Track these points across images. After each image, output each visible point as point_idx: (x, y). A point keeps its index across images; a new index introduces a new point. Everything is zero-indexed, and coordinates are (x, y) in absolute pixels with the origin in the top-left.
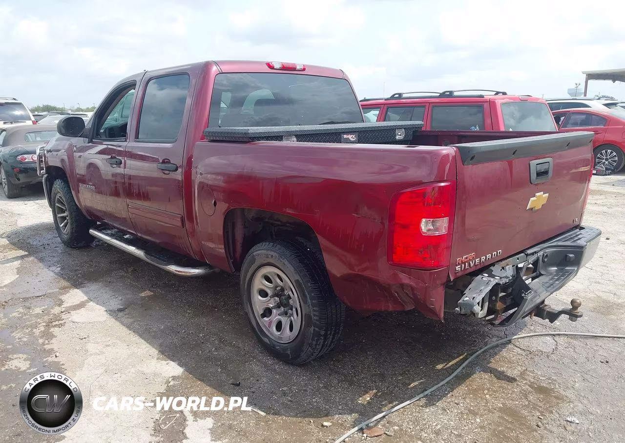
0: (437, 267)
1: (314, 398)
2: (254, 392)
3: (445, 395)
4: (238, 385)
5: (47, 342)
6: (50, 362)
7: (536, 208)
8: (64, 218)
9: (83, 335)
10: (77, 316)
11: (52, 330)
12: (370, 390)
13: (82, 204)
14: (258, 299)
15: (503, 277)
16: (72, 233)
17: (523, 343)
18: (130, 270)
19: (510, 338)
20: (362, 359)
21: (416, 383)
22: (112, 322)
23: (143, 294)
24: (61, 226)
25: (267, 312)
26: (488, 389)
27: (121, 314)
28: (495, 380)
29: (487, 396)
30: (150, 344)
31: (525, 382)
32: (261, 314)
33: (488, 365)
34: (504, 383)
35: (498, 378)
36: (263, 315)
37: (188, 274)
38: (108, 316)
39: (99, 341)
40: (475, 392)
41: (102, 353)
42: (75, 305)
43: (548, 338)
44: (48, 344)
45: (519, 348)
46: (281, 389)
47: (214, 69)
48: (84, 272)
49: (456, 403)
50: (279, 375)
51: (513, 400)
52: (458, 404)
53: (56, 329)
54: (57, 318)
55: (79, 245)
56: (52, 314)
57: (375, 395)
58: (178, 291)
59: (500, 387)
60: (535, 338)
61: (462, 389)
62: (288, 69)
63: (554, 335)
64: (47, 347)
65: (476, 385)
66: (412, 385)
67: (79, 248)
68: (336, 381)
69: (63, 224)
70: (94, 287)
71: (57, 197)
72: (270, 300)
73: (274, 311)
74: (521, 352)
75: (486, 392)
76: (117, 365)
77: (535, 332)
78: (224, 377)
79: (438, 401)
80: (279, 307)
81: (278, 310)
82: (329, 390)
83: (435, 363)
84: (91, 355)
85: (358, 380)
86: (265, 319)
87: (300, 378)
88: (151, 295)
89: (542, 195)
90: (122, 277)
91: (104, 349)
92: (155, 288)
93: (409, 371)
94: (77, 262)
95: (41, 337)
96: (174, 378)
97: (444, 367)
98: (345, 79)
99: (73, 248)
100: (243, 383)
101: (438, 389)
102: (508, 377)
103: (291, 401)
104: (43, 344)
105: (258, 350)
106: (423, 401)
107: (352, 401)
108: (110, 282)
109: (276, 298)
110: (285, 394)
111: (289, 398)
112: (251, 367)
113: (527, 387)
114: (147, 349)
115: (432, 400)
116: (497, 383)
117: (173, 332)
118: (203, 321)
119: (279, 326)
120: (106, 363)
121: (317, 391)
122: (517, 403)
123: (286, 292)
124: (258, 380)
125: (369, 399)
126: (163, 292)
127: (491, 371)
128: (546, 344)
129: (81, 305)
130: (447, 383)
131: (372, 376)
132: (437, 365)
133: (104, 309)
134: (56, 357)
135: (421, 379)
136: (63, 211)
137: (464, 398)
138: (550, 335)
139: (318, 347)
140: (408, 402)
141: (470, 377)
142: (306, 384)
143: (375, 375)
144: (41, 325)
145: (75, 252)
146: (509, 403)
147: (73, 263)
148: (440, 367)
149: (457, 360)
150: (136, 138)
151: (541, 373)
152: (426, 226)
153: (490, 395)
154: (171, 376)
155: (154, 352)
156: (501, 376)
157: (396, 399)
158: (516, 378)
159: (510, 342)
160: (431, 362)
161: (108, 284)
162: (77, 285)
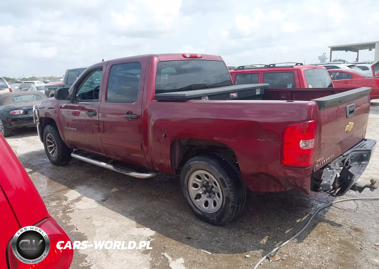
0: (308, 166)
1: (235, 243)
2: (200, 242)
3: (307, 236)
4: (190, 238)
5: (67, 222)
6: (75, 233)
7: (349, 131)
8: (52, 148)
9: (87, 216)
10: (79, 205)
11: (67, 214)
12: (264, 236)
13: (66, 139)
14: (192, 189)
15: (338, 169)
16: (59, 157)
17: (339, 205)
18: (99, 177)
19: (331, 203)
20: (254, 220)
21: (289, 231)
22: (101, 208)
23: (113, 190)
24: (50, 153)
25: (199, 196)
26: (329, 232)
27: (105, 203)
28: (330, 226)
29: (329, 235)
30: (130, 219)
31: (347, 226)
32: (195, 198)
33: (324, 218)
34: (336, 228)
35: (332, 225)
36: (196, 198)
37: (144, 177)
38: (98, 205)
39: (99, 219)
40: (322, 233)
41: (103, 226)
42: (75, 200)
43: (352, 202)
44: (69, 223)
45: (338, 208)
46: (214, 239)
47: (156, 59)
48: (72, 180)
49: (314, 240)
50: (211, 231)
51: (344, 236)
52: (315, 241)
53: (70, 214)
54: (67, 207)
55: (63, 164)
56: (63, 205)
57: (268, 239)
58: (133, 187)
59: (334, 230)
60: (345, 202)
61: (314, 232)
62: (194, 57)
63: (354, 200)
64: (69, 224)
65: (321, 230)
66: (286, 232)
67: (62, 165)
68: (243, 233)
69: (51, 152)
70: (82, 188)
71: (48, 135)
72: (200, 189)
73: (203, 195)
74: (340, 210)
75: (328, 233)
76: (115, 232)
77: (343, 199)
78: (180, 234)
79: (304, 240)
80: (206, 193)
81: (204, 195)
82: (242, 238)
83: (295, 219)
84: (98, 227)
85: (256, 231)
86: (197, 200)
87: (223, 233)
88: (118, 191)
89: (351, 124)
90: (96, 181)
91: (104, 224)
92: (118, 186)
93: (282, 225)
94: (64, 174)
95: (63, 219)
96: (152, 237)
97: (301, 221)
98: (222, 61)
99: (59, 165)
100: (192, 237)
101: (301, 233)
102: (337, 224)
103: (222, 245)
104: (66, 223)
105: (193, 218)
106: (296, 240)
107: (257, 242)
108: (90, 185)
109: (203, 188)
110: (218, 242)
111: (221, 244)
112: (193, 228)
113: (349, 229)
114: (129, 222)
115: (300, 239)
116: (333, 228)
117: (140, 211)
118: (155, 203)
119: (206, 204)
120: (108, 231)
121: (235, 238)
122: (346, 238)
123: (210, 184)
124: (200, 235)
125: (265, 241)
126: (125, 188)
127: (327, 221)
128: (352, 205)
129: (78, 200)
130: (305, 229)
131: (263, 229)
132: (296, 220)
133: (94, 201)
134: (77, 229)
135: (290, 228)
136: (51, 144)
137: (317, 237)
138: (352, 200)
139: (233, 214)
140: (288, 241)
141: (317, 225)
142: (227, 235)
143: (264, 228)
144: (60, 212)
145: (61, 168)
146: (342, 238)
147: (63, 175)
148: (298, 221)
149: (306, 216)
150: (105, 100)
151: (354, 221)
152: (302, 144)
153: (331, 235)
154: (149, 236)
155: (134, 223)
156: (333, 224)
157: (281, 240)
158: (341, 224)
159: (331, 205)
160: (292, 219)
161: (90, 186)
162: (71, 187)
